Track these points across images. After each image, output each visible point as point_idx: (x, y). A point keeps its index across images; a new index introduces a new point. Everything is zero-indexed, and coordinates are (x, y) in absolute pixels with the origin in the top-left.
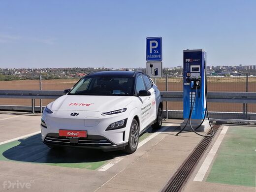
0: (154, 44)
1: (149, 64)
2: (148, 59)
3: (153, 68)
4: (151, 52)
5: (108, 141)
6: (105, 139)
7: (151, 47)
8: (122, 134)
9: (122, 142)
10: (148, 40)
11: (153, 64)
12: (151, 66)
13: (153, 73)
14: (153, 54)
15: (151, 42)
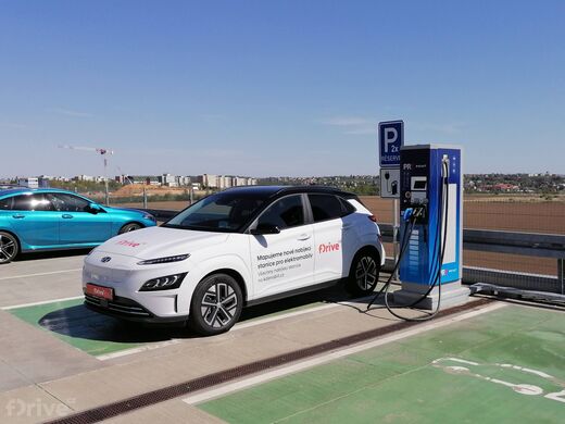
0: (391, 135)
1: (384, 172)
2: (382, 162)
3: (391, 180)
4: (386, 151)
5: (145, 310)
6: (138, 305)
7: (387, 141)
8: (173, 299)
9: (172, 313)
10: (383, 127)
11: (390, 172)
12: (387, 176)
13: (390, 189)
14: (390, 153)
15: (387, 130)
